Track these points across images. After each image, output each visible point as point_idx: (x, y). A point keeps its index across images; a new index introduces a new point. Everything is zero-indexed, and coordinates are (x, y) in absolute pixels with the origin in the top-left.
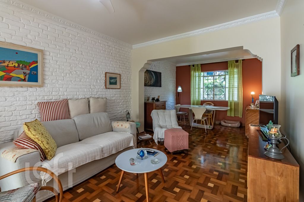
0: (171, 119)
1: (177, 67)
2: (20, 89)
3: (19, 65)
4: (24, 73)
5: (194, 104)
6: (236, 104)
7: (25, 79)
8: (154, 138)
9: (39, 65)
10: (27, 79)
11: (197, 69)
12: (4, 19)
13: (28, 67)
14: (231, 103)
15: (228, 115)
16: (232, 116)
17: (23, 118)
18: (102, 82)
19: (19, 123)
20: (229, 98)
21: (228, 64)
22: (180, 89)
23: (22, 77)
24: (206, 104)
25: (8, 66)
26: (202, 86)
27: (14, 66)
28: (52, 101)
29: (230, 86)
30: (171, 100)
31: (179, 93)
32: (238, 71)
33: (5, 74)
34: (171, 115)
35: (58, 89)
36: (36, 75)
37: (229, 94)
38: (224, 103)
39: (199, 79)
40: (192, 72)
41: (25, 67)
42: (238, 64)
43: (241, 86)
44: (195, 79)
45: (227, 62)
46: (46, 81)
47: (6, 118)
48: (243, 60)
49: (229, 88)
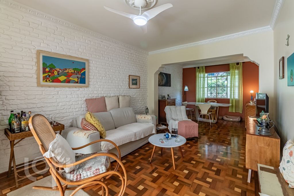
0: (182, 113)
1: (183, 69)
2: (75, 89)
3: (74, 71)
4: (78, 77)
5: (199, 102)
6: (237, 101)
7: (78, 81)
8: (169, 128)
9: (86, 70)
10: (79, 82)
11: (201, 71)
12: (66, 38)
13: (79, 72)
14: (232, 100)
15: (229, 111)
16: (233, 112)
17: (77, 111)
18: (126, 83)
19: (74, 114)
20: (231, 96)
21: (230, 67)
22: (186, 88)
23: (76, 80)
24: (210, 101)
25: (68, 73)
26: (206, 86)
27: (72, 73)
28: (94, 98)
29: (231, 85)
30: (178, 98)
31: (185, 92)
32: (239, 72)
33: (67, 78)
34: (182, 110)
35: (97, 89)
36: (85, 78)
37: (231, 93)
38: (227, 101)
39: (203, 79)
40: (197, 74)
41: (78, 73)
42: (239, 66)
43: (241, 85)
44: (200, 79)
45: (229, 64)
46: (91, 83)
47: (67, 110)
48: (243, 63)
49: (231, 87)
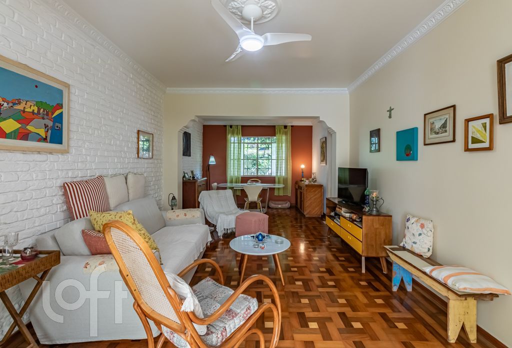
2: (37, 157)
3: (39, 109)
4: (46, 126)
6: (285, 181)
9: (65, 110)
10: (48, 139)
14: (279, 178)
15: (275, 194)
16: (280, 195)
17: (42, 214)
18: (134, 146)
20: (277, 172)
21: (276, 130)
25: (24, 111)
27: (33, 112)
29: (278, 157)
32: (287, 140)
33: (20, 126)
36: (60, 130)
37: (277, 168)
38: (271, 180)
41: (47, 115)
42: (287, 131)
43: (290, 157)
45: (274, 126)
47: (19, 214)
48: (292, 126)
49: (277, 159)
